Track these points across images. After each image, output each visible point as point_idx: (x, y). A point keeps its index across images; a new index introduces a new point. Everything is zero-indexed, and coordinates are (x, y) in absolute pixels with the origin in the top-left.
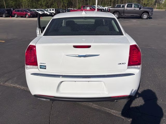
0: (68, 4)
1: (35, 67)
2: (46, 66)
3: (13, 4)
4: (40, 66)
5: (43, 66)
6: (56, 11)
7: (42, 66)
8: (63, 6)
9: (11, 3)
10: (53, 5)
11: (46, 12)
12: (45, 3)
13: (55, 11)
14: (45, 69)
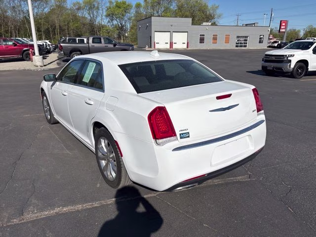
1: (172, 138)
2: (188, 133)
4: (180, 134)
5: (184, 133)
7: (182, 134)
14: (189, 137)
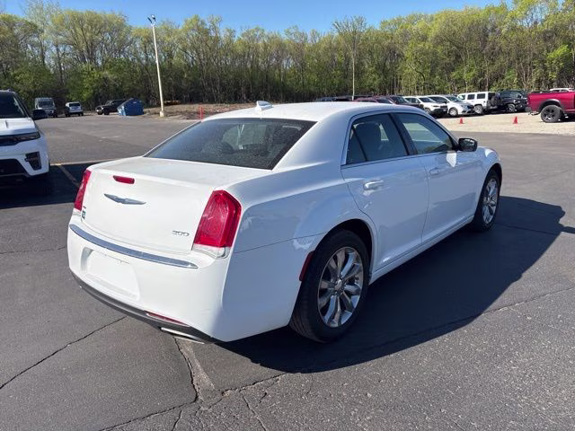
0: (562, 71)
3: (376, 83)
6: (493, 99)
8: (539, 81)
9: (371, 81)
10: (503, 78)
11: (450, 105)
12: (474, 75)
13: (490, 98)
